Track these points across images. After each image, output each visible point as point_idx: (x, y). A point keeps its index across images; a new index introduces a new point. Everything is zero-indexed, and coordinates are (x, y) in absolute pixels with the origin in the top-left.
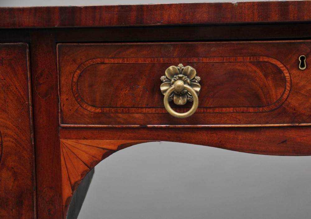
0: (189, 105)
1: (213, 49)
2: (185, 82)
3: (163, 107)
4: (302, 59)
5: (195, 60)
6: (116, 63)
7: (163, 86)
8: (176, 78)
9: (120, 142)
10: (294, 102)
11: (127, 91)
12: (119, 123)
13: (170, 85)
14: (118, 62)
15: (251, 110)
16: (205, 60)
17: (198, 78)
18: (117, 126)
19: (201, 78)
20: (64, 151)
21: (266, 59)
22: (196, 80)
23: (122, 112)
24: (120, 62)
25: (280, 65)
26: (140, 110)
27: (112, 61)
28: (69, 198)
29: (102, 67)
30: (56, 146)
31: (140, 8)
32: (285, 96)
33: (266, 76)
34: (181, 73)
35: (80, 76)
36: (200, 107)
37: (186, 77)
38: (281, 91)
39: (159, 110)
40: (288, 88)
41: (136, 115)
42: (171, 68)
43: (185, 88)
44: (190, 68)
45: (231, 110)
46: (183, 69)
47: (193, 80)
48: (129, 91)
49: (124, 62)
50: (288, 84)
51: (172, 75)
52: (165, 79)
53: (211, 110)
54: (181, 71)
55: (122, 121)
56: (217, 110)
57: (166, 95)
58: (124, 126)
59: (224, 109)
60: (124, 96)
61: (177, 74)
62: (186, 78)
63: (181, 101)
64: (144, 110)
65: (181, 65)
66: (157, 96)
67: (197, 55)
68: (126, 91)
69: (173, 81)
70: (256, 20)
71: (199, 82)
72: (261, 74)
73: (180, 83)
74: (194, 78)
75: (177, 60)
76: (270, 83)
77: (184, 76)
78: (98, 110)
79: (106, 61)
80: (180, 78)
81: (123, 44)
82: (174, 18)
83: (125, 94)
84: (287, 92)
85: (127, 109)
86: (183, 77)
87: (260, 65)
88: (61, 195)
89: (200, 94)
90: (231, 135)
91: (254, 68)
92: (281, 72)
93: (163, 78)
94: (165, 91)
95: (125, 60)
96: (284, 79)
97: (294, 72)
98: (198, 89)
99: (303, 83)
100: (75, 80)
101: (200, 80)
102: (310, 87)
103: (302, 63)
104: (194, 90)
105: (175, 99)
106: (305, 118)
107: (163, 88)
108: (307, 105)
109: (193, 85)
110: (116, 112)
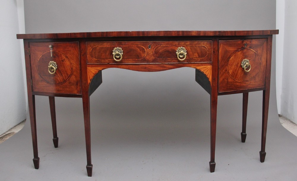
0: (120, 58)
1: (126, 43)
2: (119, 52)
3: (113, 59)
5: (122, 46)
9: (103, 68)
10: (147, 58)
12: (102, 63)
13: (115, 52)
14: (102, 47)
15: (136, 59)
16: (124, 46)
17: (122, 51)
20: (88, 70)
21: (140, 46)
25: (144, 47)
26: (107, 59)
27: (100, 46)
29: (98, 48)
30: (86, 69)
31: (107, 32)
32: (145, 56)
33: (140, 50)
35: (92, 50)
36: (122, 58)
38: (144, 54)
39: (112, 59)
41: (106, 61)
42: (115, 48)
43: (118, 53)
44: (120, 48)
45: (131, 59)
46: (118, 49)
47: (121, 51)
50: (146, 53)
51: (116, 50)
56: (127, 59)
57: (114, 55)
59: (129, 59)
63: (118, 57)
64: (109, 59)
65: (118, 47)
66: (112, 56)
67: (122, 45)
70: (136, 36)
72: (139, 50)
75: (117, 46)
76: (141, 52)
78: (97, 59)
79: (99, 46)
80: (118, 51)
81: (103, 42)
82: (116, 35)
83: (104, 55)
84: (146, 55)
85: (104, 59)
87: (138, 47)
89: (123, 55)
90: (132, 66)
92: (144, 49)
93: (113, 51)
95: (104, 46)
96: (145, 51)
97: (148, 49)
98: (122, 54)
99: (150, 52)
100: (91, 51)
102: (152, 53)
103: (150, 47)
104: (121, 54)
105: (116, 56)
106: (151, 62)
107: (113, 53)
108: (151, 58)
109: (121, 53)
110: (101, 60)
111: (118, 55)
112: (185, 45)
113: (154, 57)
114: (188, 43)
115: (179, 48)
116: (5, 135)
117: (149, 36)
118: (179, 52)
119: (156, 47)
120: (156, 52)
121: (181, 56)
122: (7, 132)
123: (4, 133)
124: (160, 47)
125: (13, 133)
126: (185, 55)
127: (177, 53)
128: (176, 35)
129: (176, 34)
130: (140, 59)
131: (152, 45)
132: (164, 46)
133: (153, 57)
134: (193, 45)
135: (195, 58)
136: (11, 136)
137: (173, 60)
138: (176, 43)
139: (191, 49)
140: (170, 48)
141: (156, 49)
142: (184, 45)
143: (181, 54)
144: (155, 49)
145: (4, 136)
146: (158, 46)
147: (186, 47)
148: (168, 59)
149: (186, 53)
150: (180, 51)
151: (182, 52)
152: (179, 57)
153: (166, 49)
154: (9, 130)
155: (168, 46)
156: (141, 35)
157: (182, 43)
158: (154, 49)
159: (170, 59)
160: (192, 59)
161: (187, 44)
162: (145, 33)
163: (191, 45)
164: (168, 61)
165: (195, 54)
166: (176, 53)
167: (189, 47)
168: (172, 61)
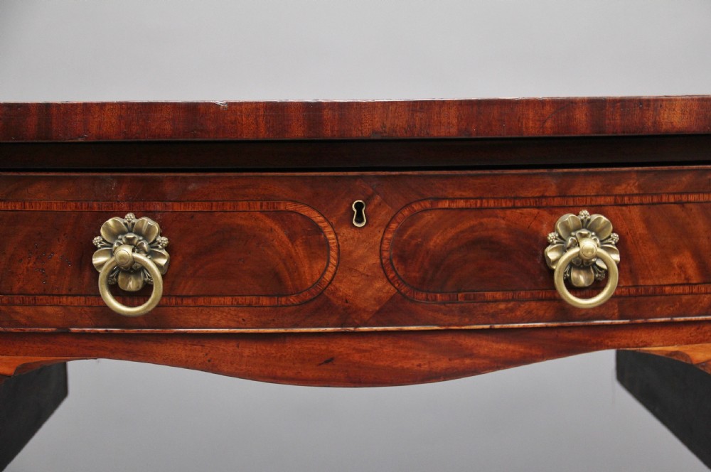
0: (147, 289)
1: (192, 187)
2: (137, 248)
3: (98, 296)
4: (359, 206)
5: (158, 206)
6: (10, 211)
7: (99, 255)
8: (121, 239)
10: (343, 288)
11: (31, 264)
12: (18, 324)
13: (112, 253)
14: (13, 208)
15: (265, 301)
16: (178, 207)
17: (164, 240)
18: (13, 330)
19: (168, 240)
21: (291, 207)
22: (159, 243)
23: (23, 304)
24: (17, 209)
25: (318, 218)
26: (56, 300)
27: (2, 206)
31: (46, 109)
32: (328, 276)
33: (292, 237)
34: (130, 231)
36: (165, 295)
37: (141, 238)
38: (319, 265)
39: (92, 301)
40: (333, 261)
41: (49, 310)
42: (110, 222)
43: (134, 260)
44: (147, 221)
45: (228, 300)
46: (133, 224)
47: (154, 244)
48: (35, 263)
49: (24, 208)
50: (333, 254)
51: (115, 236)
52: (100, 243)
53: (190, 301)
54: (132, 228)
55: (23, 320)
56: (201, 301)
57: (103, 273)
58: (28, 330)
59: (215, 300)
60: (25, 273)
61: (123, 233)
62: (140, 241)
63: (132, 285)
64: (64, 299)
65: (130, 216)
66: (87, 273)
67: (162, 198)
68: (29, 263)
69: (115, 245)
70: (263, 135)
71: (167, 248)
72: (282, 234)
73: (126, 251)
74: (155, 241)
75: (124, 206)
76: (300, 251)
77: (136, 236)
80: (129, 242)
81: (23, 174)
82: (111, 129)
83: (28, 270)
84: (332, 269)
85: (31, 298)
86: (134, 238)
87: (279, 216)
89: (167, 273)
90: (230, 347)
91: (269, 223)
92: (319, 231)
93: (97, 240)
94: (101, 265)
95: (27, 204)
96: (325, 245)
97: (345, 231)
98: (163, 261)
99: (361, 252)
101: (168, 244)
102: (374, 260)
103: (359, 215)
104: (155, 265)
105: (120, 281)
106: (366, 317)
107: (97, 260)
108: (369, 293)
109: (152, 254)
110: (11, 303)
111: (134, 269)
112: (610, 200)
113: (389, 281)
114: (630, 181)
115: (568, 218)
117: (355, 134)
118: (564, 250)
119: (406, 212)
120: (404, 254)
121: (581, 279)
124: (429, 217)
126: (607, 272)
127: (552, 255)
128: (549, 129)
129: (548, 124)
130: (292, 299)
131: (378, 199)
132: (462, 204)
133: (382, 288)
134: (665, 199)
135: (680, 290)
137: (526, 306)
138: (549, 182)
139: (647, 222)
140: (501, 223)
141: (400, 232)
142: (601, 201)
143: (581, 263)
144: (394, 226)
146: (417, 207)
147: (611, 210)
148: (489, 295)
149: (616, 257)
150: (577, 244)
151: (589, 244)
152: (568, 283)
153: (472, 229)
155: (492, 203)
156: (298, 132)
157: (589, 182)
158: (388, 226)
159: (499, 295)
160: (658, 291)
161: (619, 190)
162: (327, 114)
163: (647, 200)
164: (491, 308)
165: (676, 261)
166: (544, 258)
167: (635, 212)
168: (512, 310)
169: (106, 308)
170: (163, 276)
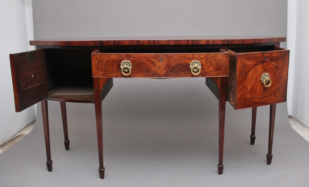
0: (128, 72)
2: (127, 65)
3: (121, 72)
4: (161, 59)
5: (130, 59)
10: (159, 71)
12: (109, 77)
13: (123, 66)
15: (146, 73)
16: (133, 59)
17: (131, 64)
21: (150, 59)
23: (110, 73)
25: (155, 61)
26: (115, 73)
28: (102, 89)
29: (104, 60)
31: (119, 41)
32: (156, 70)
33: (151, 64)
35: (98, 63)
36: (132, 72)
38: (155, 68)
39: (120, 73)
40: (157, 67)
41: (114, 74)
42: (123, 61)
43: (127, 67)
44: (129, 61)
45: (141, 73)
47: (130, 64)
48: (112, 67)
50: (157, 66)
51: (124, 63)
53: (135, 73)
54: (126, 62)
55: (110, 76)
56: (137, 73)
57: (122, 69)
59: (139, 73)
60: (110, 69)
61: (125, 63)
63: (126, 71)
65: (126, 60)
66: (119, 69)
71: (132, 65)
72: (149, 63)
73: (126, 66)
75: (125, 59)
76: (152, 66)
78: (103, 73)
79: (105, 59)
80: (126, 64)
82: (127, 44)
84: (157, 68)
87: (149, 60)
88: (100, 88)
89: (132, 69)
91: (147, 61)
92: (155, 63)
93: (121, 64)
94: (122, 68)
96: (156, 65)
97: (159, 63)
98: (131, 67)
99: (161, 66)
100: (96, 64)
102: (163, 67)
103: (161, 60)
104: (130, 68)
105: (125, 70)
106: (162, 76)
107: (121, 67)
108: (163, 72)
109: (130, 66)
110: (108, 73)
111: (127, 68)
112: (200, 58)
113: (166, 71)
114: (203, 55)
115: (193, 61)
116: (15, 136)
118: (193, 66)
119: (168, 60)
120: (168, 66)
121: (195, 70)
122: (17, 133)
123: (14, 135)
124: (172, 61)
125: (24, 135)
126: (199, 69)
127: (191, 67)
130: (151, 73)
131: (164, 58)
132: (177, 59)
133: (164, 71)
134: (208, 58)
135: (210, 72)
136: (22, 138)
137: (187, 74)
138: (190, 55)
139: (206, 62)
140: (183, 61)
141: (167, 63)
142: (198, 58)
143: (195, 68)
144: (166, 62)
145: (14, 138)
146: (170, 59)
147: (200, 60)
148: (181, 73)
149: (201, 67)
150: (194, 65)
151: (196, 65)
152: (193, 71)
153: (178, 63)
154: (19, 132)
155: (181, 59)
156: (152, 44)
157: (196, 55)
158: (165, 62)
159: (183, 73)
160: (207, 72)
161: (201, 57)
162: (156, 42)
163: (206, 58)
164: (181, 75)
165: (210, 68)
166: (190, 67)
167: (204, 60)
168: (184, 75)
169: (123, 74)
170: (131, 69)
